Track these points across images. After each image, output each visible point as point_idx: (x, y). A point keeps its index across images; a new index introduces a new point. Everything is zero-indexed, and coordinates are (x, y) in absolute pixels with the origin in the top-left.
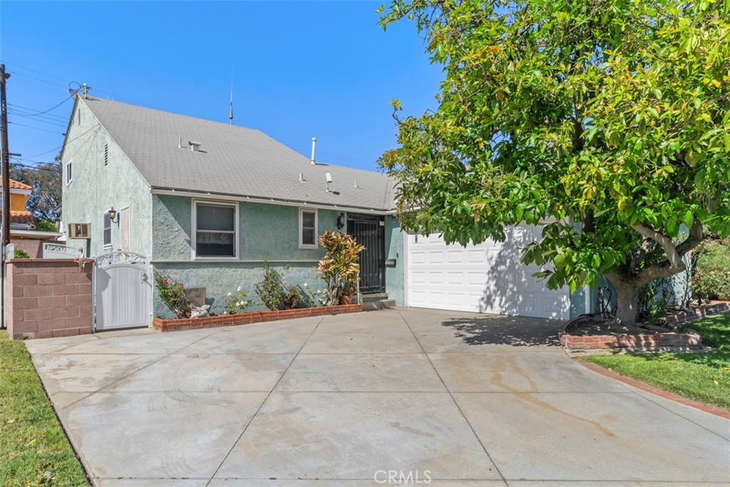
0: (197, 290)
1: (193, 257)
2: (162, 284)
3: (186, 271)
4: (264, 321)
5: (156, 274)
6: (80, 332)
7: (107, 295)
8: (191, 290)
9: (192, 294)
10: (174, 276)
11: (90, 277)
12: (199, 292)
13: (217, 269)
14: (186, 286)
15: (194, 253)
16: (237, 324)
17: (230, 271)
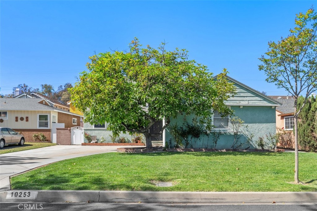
0: (94, 136)
1: (93, 128)
2: (85, 134)
3: (92, 131)
4: (108, 145)
5: (84, 132)
6: (68, 145)
7: (74, 137)
8: (92, 136)
9: (93, 137)
10: (89, 133)
11: (70, 132)
12: (95, 137)
13: (100, 131)
14: (92, 135)
15: (93, 126)
16: (100, 146)
17: (104, 132)
